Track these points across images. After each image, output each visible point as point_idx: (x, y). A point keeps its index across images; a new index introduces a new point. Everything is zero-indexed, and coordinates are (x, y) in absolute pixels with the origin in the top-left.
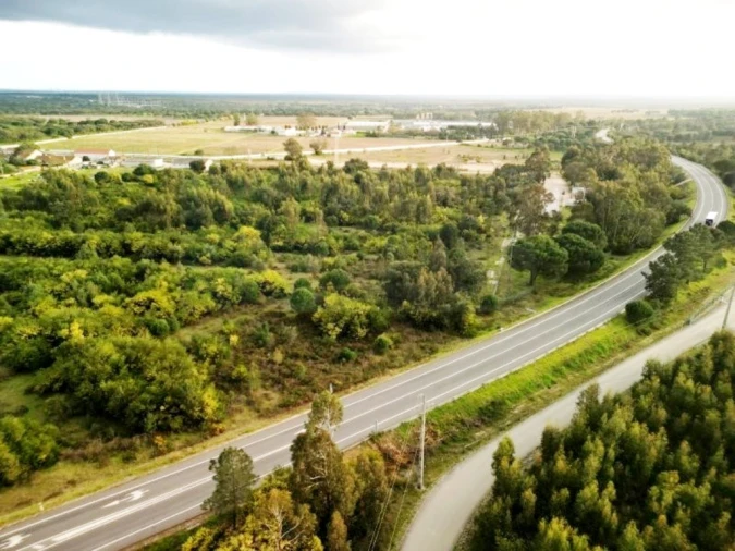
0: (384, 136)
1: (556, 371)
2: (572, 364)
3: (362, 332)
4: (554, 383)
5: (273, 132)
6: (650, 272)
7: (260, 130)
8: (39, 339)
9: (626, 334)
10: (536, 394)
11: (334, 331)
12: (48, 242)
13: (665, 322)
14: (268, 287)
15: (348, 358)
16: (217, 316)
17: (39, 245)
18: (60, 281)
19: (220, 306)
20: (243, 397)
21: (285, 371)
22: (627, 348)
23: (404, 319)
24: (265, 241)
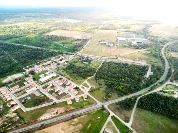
0: (126, 47)
6: (151, 88)
13: (151, 91)
22: (148, 92)
23: (136, 89)
24: (124, 80)
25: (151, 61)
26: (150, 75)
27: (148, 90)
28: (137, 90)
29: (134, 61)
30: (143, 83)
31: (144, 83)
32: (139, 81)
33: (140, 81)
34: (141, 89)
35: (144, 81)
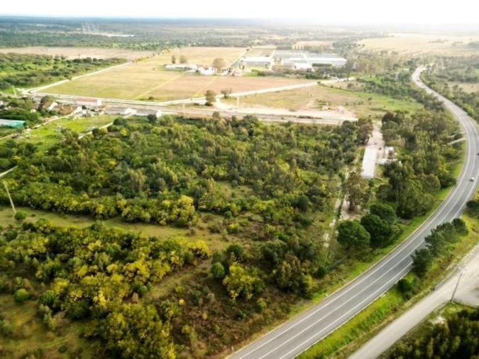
0: (269, 74)
1: (353, 332)
2: (362, 326)
3: (250, 296)
4: (351, 340)
5: (197, 71)
6: (415, 256)
7: (189, 69)
8: (83, 301)
9: (396, 300)
10: (341, 349)
11: (234, 294)
12: (76, 207)
13: (422, 288)
14: (198, 253)
15: (242, 317)
16: (171, 276)
17: (71, 209)
18: (87, 250)
19: (173, 268)
20: (188, 348)
21: (209, 326)
22: (396, 311)
23: (273, 282)
24: (196, 204)
25: (373, 110)
26: (384, 161)
27: (394, 279)
28: (286, 290)
29: (292, 110)
30: (338, 215)
31: (345, 217)
32: (313, 200)
33: (318, 207)
34: (319, 275)
35: (346, 204)
